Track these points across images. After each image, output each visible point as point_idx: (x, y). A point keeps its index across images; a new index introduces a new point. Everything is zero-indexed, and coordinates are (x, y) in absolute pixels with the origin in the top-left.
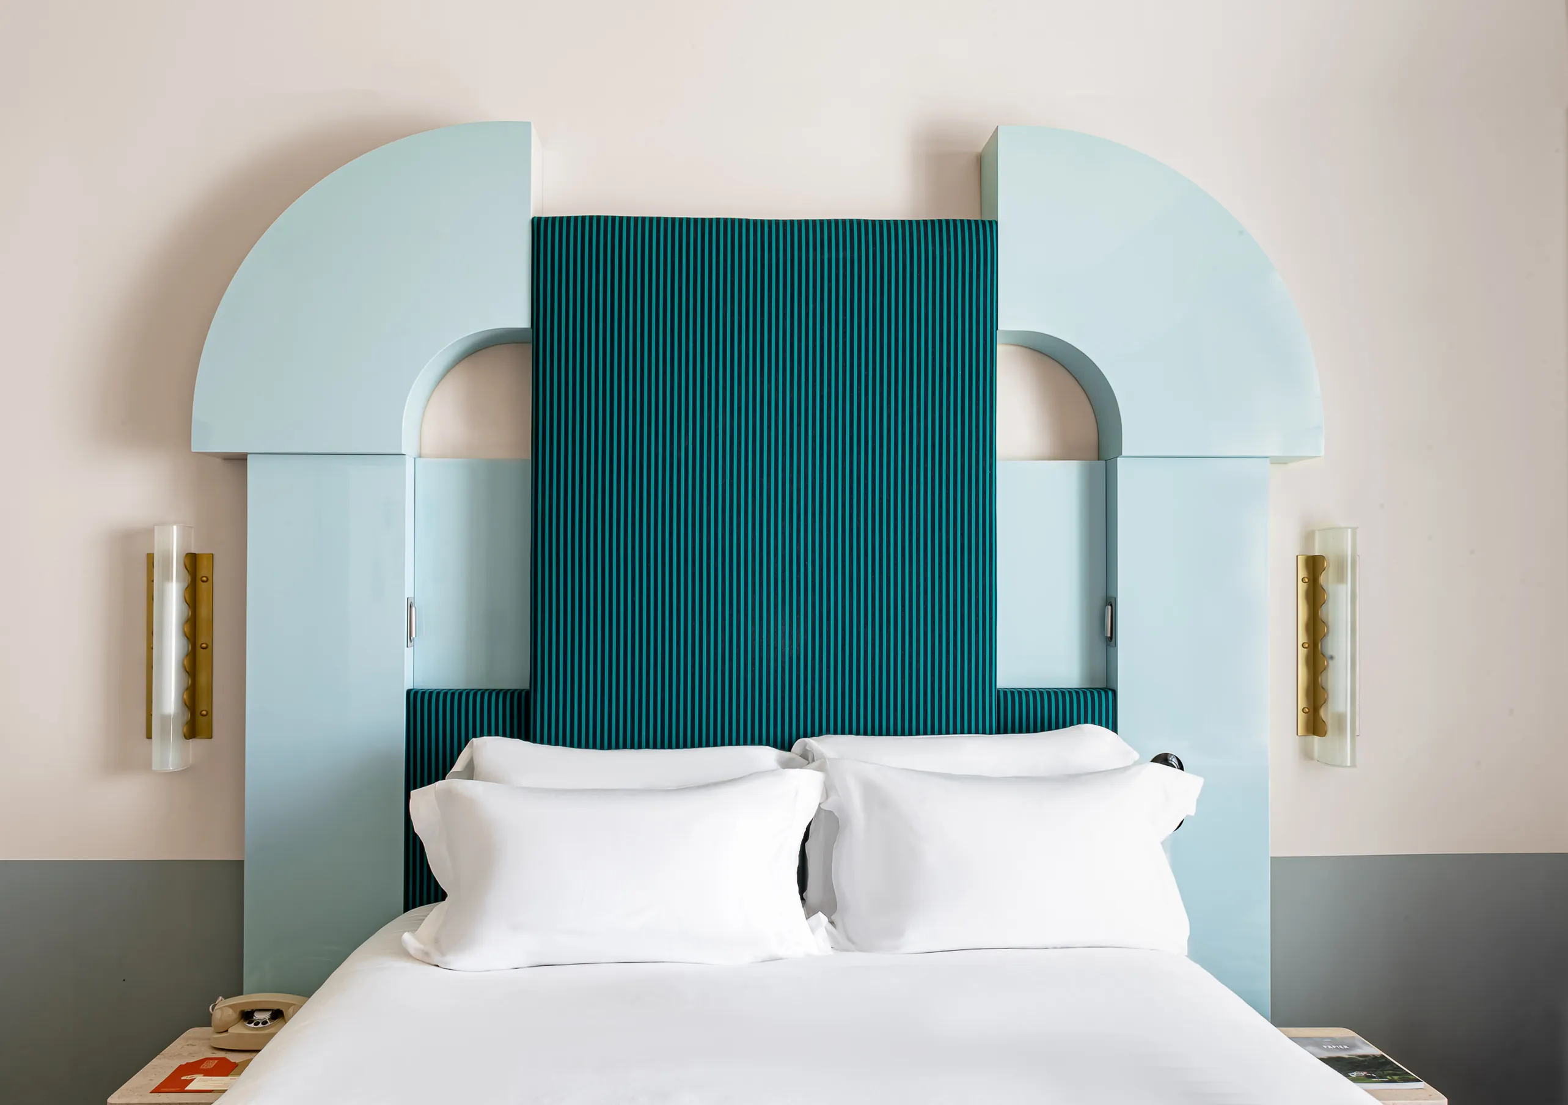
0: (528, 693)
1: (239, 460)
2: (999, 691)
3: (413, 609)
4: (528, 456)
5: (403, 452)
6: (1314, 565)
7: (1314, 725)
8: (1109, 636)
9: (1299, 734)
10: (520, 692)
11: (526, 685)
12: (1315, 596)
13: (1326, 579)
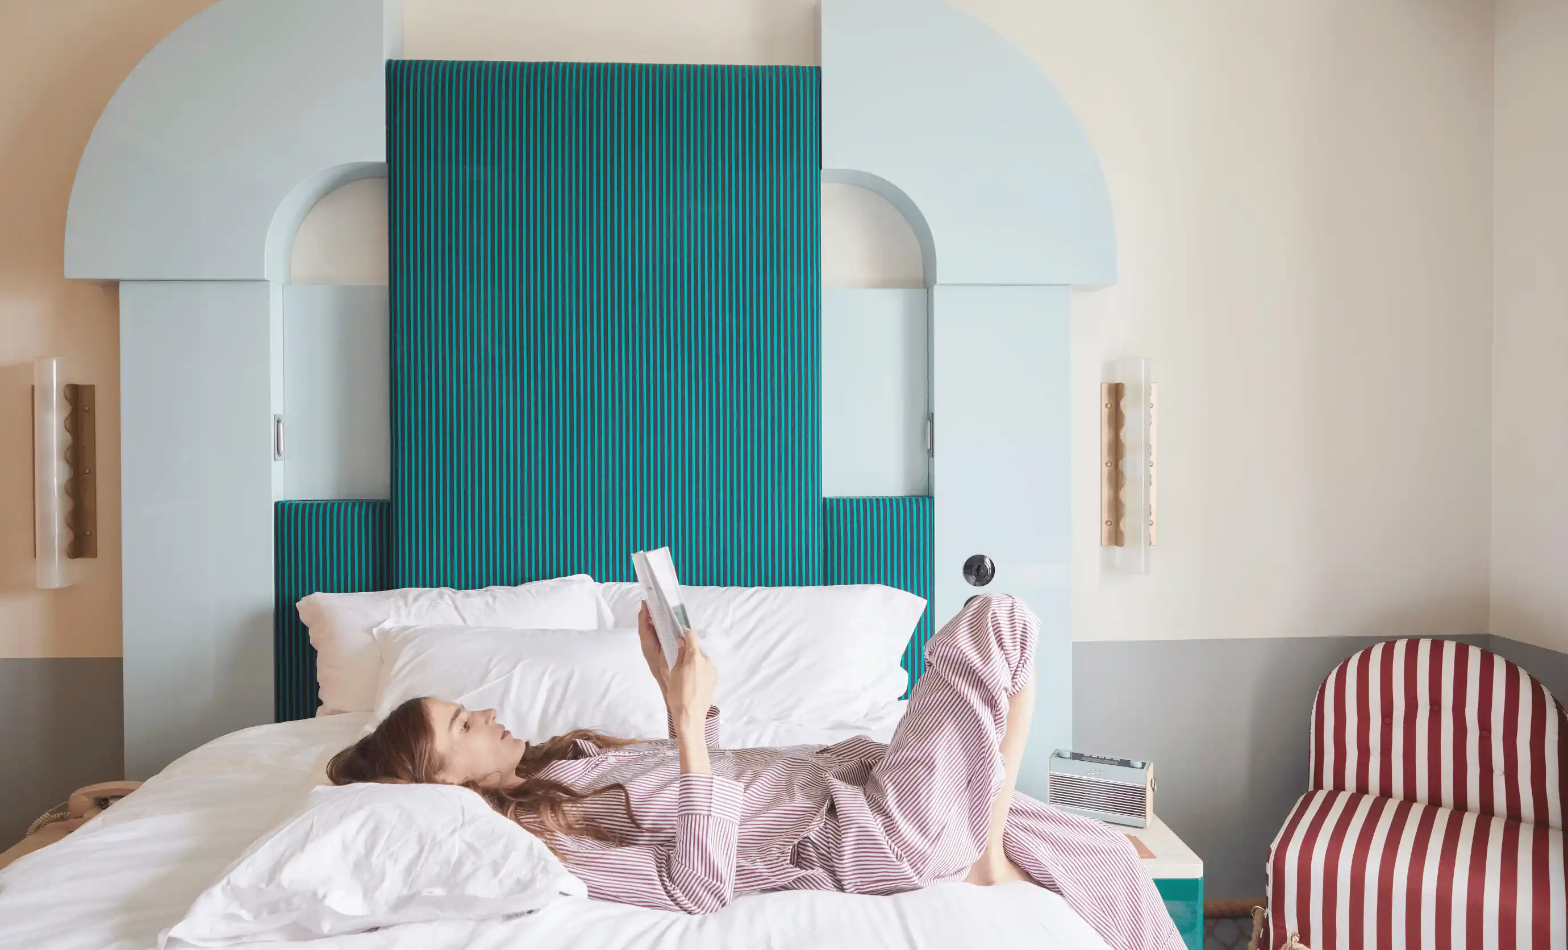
0: (388, 503)
1: (112, 287)
2: (825, 499)
3: (281, 425)
4: (386, 283)
5: (266, 278)
6: (1116, 392)
7: (1116, 537)
8: (929, 448)
9: (1103, 544)
10: (382, 503)
11: (387, 497)
12: (1116, 419)
13: (1126, 405)
